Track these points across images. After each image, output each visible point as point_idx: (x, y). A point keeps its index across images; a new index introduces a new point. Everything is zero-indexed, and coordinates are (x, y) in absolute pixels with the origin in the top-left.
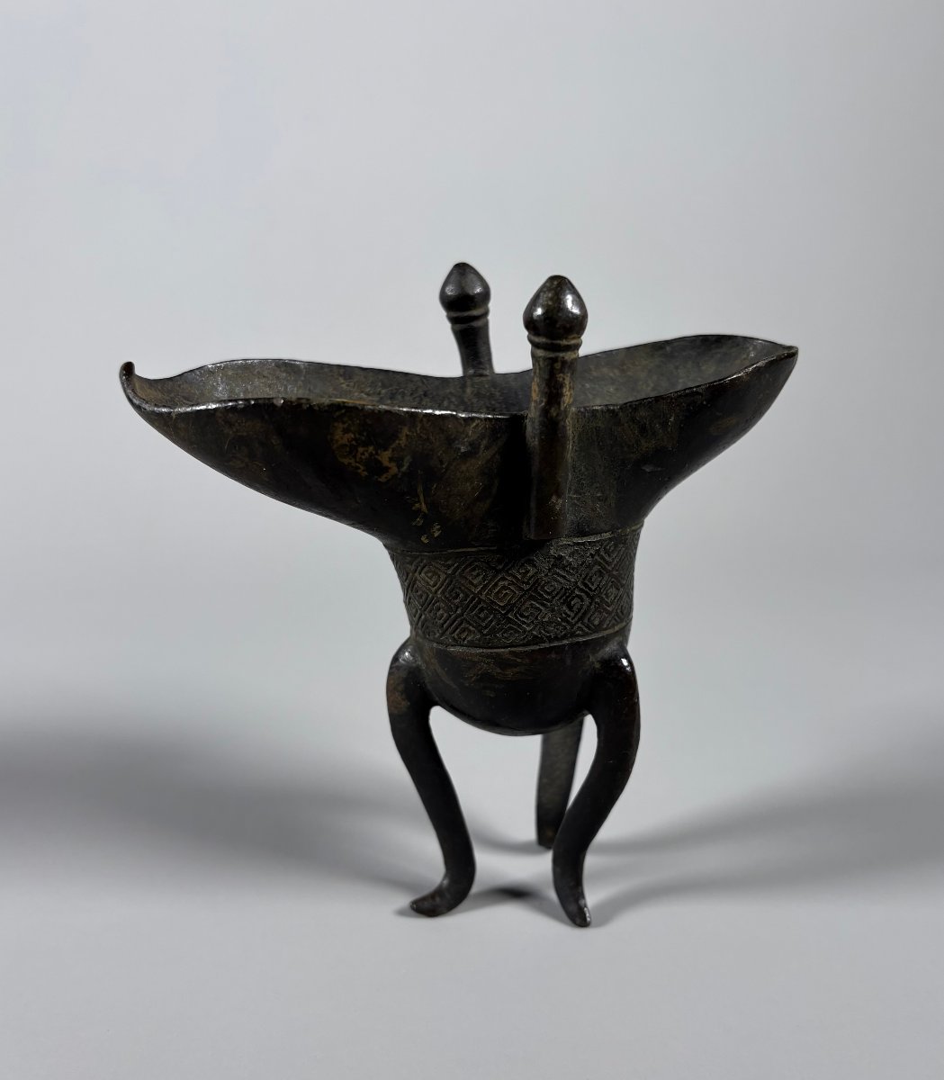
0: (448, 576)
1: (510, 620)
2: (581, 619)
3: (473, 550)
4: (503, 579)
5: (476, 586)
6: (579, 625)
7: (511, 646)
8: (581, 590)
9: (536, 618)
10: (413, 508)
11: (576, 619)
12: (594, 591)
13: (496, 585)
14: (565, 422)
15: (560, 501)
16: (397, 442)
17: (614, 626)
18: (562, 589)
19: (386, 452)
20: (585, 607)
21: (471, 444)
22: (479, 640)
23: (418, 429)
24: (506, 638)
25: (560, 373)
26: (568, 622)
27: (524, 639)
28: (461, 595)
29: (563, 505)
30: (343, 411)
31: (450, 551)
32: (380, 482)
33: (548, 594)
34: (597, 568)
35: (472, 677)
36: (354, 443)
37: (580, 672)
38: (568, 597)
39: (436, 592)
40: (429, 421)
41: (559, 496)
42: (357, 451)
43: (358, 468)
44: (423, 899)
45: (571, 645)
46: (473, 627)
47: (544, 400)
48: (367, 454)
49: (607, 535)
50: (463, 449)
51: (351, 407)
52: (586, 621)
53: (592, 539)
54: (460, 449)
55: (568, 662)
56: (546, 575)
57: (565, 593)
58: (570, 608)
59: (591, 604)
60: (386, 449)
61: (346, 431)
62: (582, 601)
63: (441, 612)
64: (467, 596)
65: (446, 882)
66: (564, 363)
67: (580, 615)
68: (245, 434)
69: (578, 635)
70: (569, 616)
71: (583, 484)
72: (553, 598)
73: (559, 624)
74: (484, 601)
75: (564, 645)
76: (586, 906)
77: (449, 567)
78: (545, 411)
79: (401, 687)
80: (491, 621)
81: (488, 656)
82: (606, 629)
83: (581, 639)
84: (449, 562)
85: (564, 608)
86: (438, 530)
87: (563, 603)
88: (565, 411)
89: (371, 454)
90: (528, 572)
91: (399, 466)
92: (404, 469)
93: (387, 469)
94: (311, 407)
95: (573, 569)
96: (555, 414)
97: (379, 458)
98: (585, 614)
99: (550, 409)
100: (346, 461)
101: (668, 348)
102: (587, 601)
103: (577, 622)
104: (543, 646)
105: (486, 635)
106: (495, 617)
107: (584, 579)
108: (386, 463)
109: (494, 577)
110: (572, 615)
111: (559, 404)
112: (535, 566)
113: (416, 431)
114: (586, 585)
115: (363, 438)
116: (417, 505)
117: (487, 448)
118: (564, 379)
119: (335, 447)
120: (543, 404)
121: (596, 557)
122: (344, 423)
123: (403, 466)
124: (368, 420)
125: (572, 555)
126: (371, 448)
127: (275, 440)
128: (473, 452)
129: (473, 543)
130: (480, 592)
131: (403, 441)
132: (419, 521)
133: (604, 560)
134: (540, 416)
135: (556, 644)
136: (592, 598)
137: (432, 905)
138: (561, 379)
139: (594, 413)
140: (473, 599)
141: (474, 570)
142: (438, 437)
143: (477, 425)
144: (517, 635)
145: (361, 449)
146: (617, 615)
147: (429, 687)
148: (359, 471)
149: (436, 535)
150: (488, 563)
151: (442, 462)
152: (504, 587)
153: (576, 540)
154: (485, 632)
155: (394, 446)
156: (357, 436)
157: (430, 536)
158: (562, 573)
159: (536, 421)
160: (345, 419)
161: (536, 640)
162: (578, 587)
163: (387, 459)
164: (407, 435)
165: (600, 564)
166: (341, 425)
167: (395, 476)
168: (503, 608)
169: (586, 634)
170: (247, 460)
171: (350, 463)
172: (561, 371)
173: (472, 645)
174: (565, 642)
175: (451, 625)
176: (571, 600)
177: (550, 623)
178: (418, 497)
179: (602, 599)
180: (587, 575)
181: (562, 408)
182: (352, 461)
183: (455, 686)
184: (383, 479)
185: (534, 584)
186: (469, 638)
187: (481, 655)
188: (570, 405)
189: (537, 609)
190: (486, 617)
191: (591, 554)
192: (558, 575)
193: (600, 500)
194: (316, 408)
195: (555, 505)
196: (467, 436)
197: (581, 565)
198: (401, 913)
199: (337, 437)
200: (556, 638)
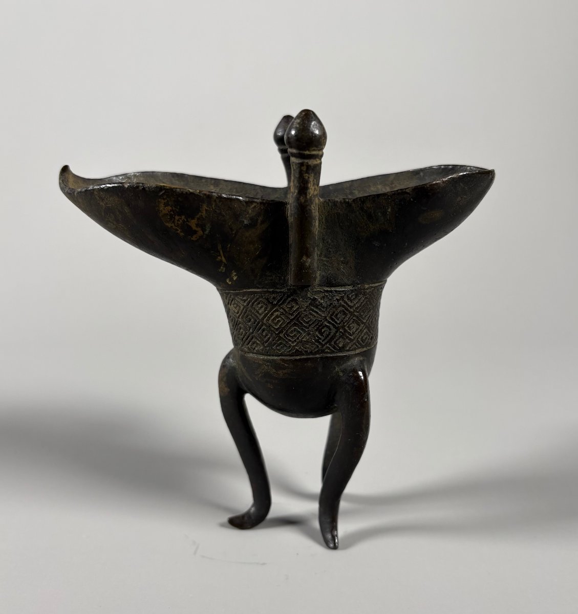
0: (244, 307)
1: (280, 338)
2: (329, 342)
3: (258, 290)
4: (277, 311)
5: (260, 315)
6: (328, 345)
7: (281, 355)
8: (329, 322)
9: (298, 338)
10: (217, 260)
11: (326, 341)
12: (339, 324)
13: (272, 314)
14: (310, 206)
15: (309, 260)
16: (200, 214)
17: (355, 349)
18: (316, 320)
19: (194, 221)
20: (332, 334)
21: (251, 219)
22: (262, 350)
23: (213, 206)
24: (278, 350)
25: (306, 173)
26: (319, 342)
27: (290, 351)
28: (252, 320)
29: (312, 263)
30: (164, 192)
31: (245, 290)
32: (193, 240)
33: (307, 323)
34: (341, 309)
35: (259, 374)
36: (172, 213)
37: (329, 378)
38: (320, 326)
39: (239, 317)
40: (220, 202)
41: (308, 256)
42: (175, 219)
43: (177, 230)
44: (237, 518)
45: (321, 358)
46: (259, 341)
47: (296, 191)
48: (181, 221)
49: (350, 288)
50: (246, 222)
51: (167, 189)
52: (333, 343)
53: (338, 289)
54: (243, 222)
55: (320, 370)
56: (305, 310)
57: (318, 323)
58: (322, 334)
59: (336, 332)
60: (193, 218)
61: (166, 205)
62: (330, 329)
63: (242, 330)
64: (256, 321)
65: (253, 509)
66: (308, 167)
67: (328, 339)
68: (110, 205)
69: (327, 353)
70: (320, 339)
71: (330, 251)
72: (310, 325)
73: (313, 343)
74: (265, 325)
75: (317, 358)
76: (337, 536)
77: (245, 301)
78: (298, 199)
79: (225, 379)
80: (269, 338)
81: (268, 361)
82: (348, 351)
83: (329, 355)
84: (245, 298)
85: (317, 333)
86: (235, 275)
87: (316, 330)
88: (311, 199)
89: (184, 221)
90: (293, 307)
91: (204, 230)
92: (207, 232)
93: (195, 232)
94: (144, 189)
95: (323, 307)
96: (303, 201)
97: (189, 224)
98: (332, 338)
99: (300, 197)
100: (169, 225)
101: (422, 174)
102: (334, 330)
103: (326, 344)
104: (303, 357)
105: (266, 347)
106: (272, 335)
107: (332, 315)
108: (194, 228)
109: (271, 309)
110: (323, 338)
111: (306, 194)
112: (297, 304)
113: (212, 208)
114: (332, 319)
115: (178, 210)
116: (219, 258)
117: (263, 222)
118: (309, 178)
119: (161, 215)
120: (295, 194)
121: (341, 302)
122: (164, 199)
123: (206, 230)
124: (179, 198)
125: (323, 298)
126: (183, 217)
127: (127, 210)
128: (253, 224)
129: (258, 285)
130: (263, 319)
131: (204, 214)
132: (222, 269)
133: (347, 304)
134: (294, 202)
135: (311, 356)
136: (337, 329)
137: (241, 522)
138: (307, 177)
139: (335, 203)
140: (259, 323)
141: (259, 303)
142: (227, 212)
143: (255, 207)
144: (285, 348)
145: (177, 218)
146: (358, 341)
147: (240, 380)
148: (178, 232)
149: (235, 279)
150: (267, 299)
151: (231, 229)
152: (277, 317)
153: (326, 289)
154: (266, 345)
155: (198, 216)
156: (174, 208)
157: (231, 280)
158: (315, 309)
159: (292, 205)
160: (165, 197)
161: (298, 353)
162: (327, 320)
163: (195, 225)
164: (206, 210)
165: (343, 306)
166: (163, 201)
167: (201, 237)
168: (277, 329)
169: (332, 352)
170: (115, 223)
171: (171, 227)
172: (307, 172)
173: (258, 353)
174: (318, 356)
175: (247, 339)
176: (322, 328)
177: (307, 342)
178: (219, 252)
179: (345, 331)
180: (334, 312)
181: (308, 197)
182: (173, 225)
183: (251, 380)
184: (194, 238)
185: (297, 315)
186: (256, 349)
187: (263, 360)
188: (315, 196)
189: (299, 332)
190: (267, 335)
191: (337, 299)
192: (313, 310)
193: (343, 263)
194: (147, 189)
195: (305, 262)
196: (248, 213)
197: (330, 306)
198: (222, 525)
199: (161, 208)
200: (311, 353)
